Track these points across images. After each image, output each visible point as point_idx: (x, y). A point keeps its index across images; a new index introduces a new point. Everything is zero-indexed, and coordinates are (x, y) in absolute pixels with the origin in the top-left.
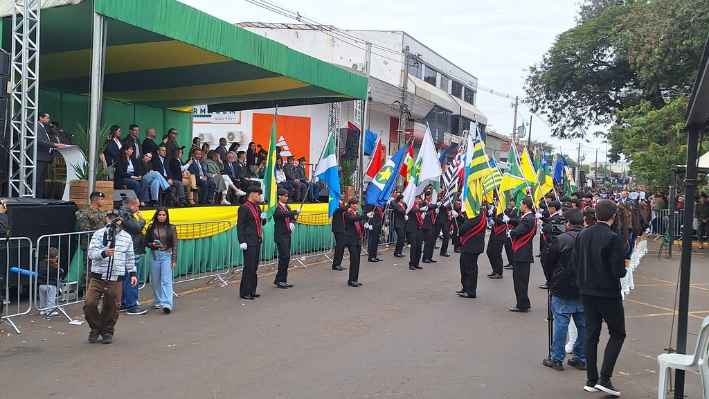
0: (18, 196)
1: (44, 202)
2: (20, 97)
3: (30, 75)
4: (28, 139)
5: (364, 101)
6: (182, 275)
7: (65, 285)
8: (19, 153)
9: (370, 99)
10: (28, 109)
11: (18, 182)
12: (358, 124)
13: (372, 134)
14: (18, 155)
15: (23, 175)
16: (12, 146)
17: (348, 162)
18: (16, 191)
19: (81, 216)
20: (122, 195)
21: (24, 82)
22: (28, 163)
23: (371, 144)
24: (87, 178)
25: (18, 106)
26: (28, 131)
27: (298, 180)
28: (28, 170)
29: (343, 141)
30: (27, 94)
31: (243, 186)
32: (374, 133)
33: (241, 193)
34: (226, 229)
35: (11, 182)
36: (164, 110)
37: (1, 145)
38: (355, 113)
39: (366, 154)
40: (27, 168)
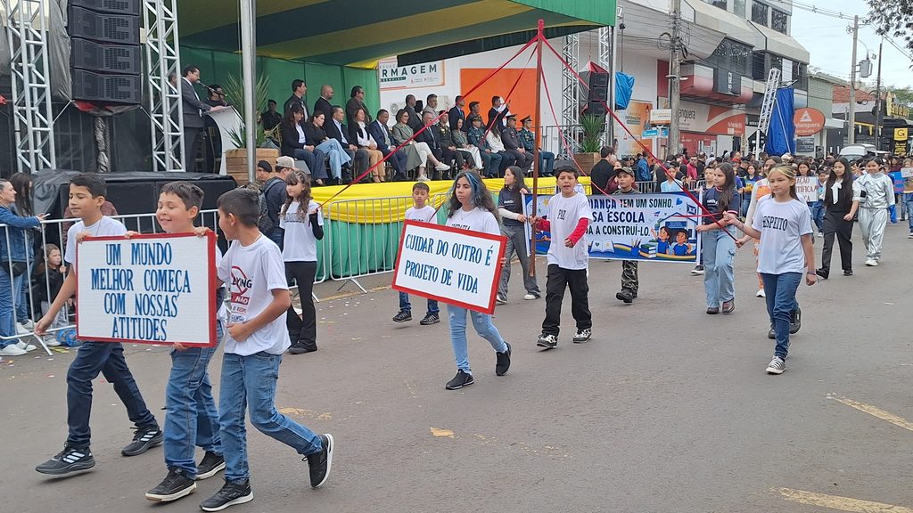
0: (165, 170)
2: (156, 44)
3: (167, 15)
4: (170, 98)
5: (613, 28)
8: (162, 118)
9: (622, 27)
10: (168, 60)
11: (164, 155)
12: (604, 64)
13: (627, 78)
14: (160, 120)
15: (169, 146)
16: (152, 109)
17: (593, 119)
18: (161, 164)
21: (160, 24)
22: (174, 130)
23: (625, 94)
24: (244, 145)
25: (155, 56)
27: (521, 150)
28: (175, 139)
29: (584, 91)
30: (165, 41)
32: (630, 77)
33: (442, 166)
35: (155, 154)
36: (342, 67)
37: (138, 106)
38: (601, 50)
39: (618, 108)
40: (173, 136)
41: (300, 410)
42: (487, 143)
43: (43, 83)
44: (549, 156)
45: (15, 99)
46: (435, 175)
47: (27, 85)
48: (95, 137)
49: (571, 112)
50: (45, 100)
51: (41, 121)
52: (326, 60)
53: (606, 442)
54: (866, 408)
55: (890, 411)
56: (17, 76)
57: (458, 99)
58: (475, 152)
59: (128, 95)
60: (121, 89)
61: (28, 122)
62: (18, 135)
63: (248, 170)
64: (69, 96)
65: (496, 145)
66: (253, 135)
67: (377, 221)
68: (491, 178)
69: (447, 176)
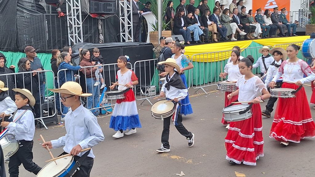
0: (125, 42)
1: (137, 44)
4: (128, 11)
6: (209, 83)
7: (150, 87)
8: (124, 19)
11: (125, 34)
14: (123, 19)
15: (127, 30)
16: (120, 15)
18: (124, 39)
19: (156, 51)
20: (176, 38)
22: (129, 24)
24: (157, 29)
26: (127, 6)
27: (280, 23)
28: (129, 27)
33: (243, 33)
35: (121, 34)
37: (115, 15)
40: (128, 27)
42: (264, 21)
43: (78, 7)
44: (293, 26)
45: (68, 14)
46: (239, 38)
47: (72, 8)
48: (98, 28)
49: (305, 4)
50: (79, 13)
51: (77, 22)
56: (68, 4)
58: (258, 26)
59: (111, 10)
60: (108, 8)
61: (73, 23)
62: (69, 28)
64: (88, 12)
65: (268, 22)
66: (161, 25)
67: (212, 61)
68: (266, 38)
69: (246, 38)
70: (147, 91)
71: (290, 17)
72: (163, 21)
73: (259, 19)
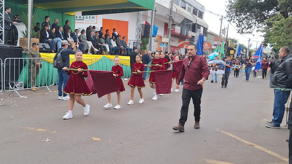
1: (8, 46)
5: (153, 11)
7: (18, 83)
9: (155, 11)
12: (150, 22)
13: (156, 27)
17: (145, 39)
20: (43, 45)
23: (155, 32)
24: (27, 36)
27: (122, 47)
29: (143, 30)
31: (97, 47)
33: (96, 50)
34: (89, 64)
36: (62, 13)
38: (149, 17)
39: (153, 36)
41: (45, 130)
42: (111, 44)
49: (138, 36)
52: (57, 11)
53: (151, 143)
54: (228, 134)
55: (235, 135)
57: (101, 28)
58: (107, 46)
63: (27, 45)
65: (114, 44)
66: (30, 33)
69: (98, 53)
70: (15, 86)
71: (128, 44)
72: (32, 30)
73: (108, 42)
